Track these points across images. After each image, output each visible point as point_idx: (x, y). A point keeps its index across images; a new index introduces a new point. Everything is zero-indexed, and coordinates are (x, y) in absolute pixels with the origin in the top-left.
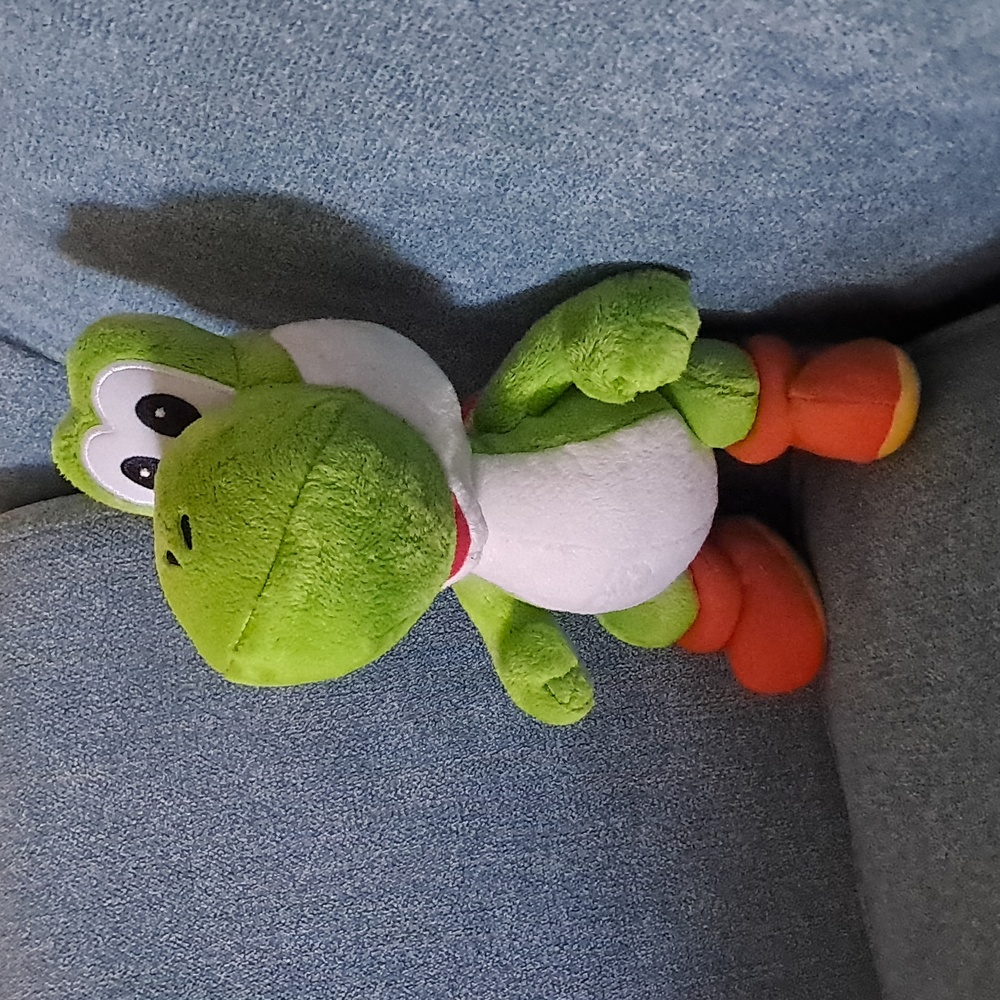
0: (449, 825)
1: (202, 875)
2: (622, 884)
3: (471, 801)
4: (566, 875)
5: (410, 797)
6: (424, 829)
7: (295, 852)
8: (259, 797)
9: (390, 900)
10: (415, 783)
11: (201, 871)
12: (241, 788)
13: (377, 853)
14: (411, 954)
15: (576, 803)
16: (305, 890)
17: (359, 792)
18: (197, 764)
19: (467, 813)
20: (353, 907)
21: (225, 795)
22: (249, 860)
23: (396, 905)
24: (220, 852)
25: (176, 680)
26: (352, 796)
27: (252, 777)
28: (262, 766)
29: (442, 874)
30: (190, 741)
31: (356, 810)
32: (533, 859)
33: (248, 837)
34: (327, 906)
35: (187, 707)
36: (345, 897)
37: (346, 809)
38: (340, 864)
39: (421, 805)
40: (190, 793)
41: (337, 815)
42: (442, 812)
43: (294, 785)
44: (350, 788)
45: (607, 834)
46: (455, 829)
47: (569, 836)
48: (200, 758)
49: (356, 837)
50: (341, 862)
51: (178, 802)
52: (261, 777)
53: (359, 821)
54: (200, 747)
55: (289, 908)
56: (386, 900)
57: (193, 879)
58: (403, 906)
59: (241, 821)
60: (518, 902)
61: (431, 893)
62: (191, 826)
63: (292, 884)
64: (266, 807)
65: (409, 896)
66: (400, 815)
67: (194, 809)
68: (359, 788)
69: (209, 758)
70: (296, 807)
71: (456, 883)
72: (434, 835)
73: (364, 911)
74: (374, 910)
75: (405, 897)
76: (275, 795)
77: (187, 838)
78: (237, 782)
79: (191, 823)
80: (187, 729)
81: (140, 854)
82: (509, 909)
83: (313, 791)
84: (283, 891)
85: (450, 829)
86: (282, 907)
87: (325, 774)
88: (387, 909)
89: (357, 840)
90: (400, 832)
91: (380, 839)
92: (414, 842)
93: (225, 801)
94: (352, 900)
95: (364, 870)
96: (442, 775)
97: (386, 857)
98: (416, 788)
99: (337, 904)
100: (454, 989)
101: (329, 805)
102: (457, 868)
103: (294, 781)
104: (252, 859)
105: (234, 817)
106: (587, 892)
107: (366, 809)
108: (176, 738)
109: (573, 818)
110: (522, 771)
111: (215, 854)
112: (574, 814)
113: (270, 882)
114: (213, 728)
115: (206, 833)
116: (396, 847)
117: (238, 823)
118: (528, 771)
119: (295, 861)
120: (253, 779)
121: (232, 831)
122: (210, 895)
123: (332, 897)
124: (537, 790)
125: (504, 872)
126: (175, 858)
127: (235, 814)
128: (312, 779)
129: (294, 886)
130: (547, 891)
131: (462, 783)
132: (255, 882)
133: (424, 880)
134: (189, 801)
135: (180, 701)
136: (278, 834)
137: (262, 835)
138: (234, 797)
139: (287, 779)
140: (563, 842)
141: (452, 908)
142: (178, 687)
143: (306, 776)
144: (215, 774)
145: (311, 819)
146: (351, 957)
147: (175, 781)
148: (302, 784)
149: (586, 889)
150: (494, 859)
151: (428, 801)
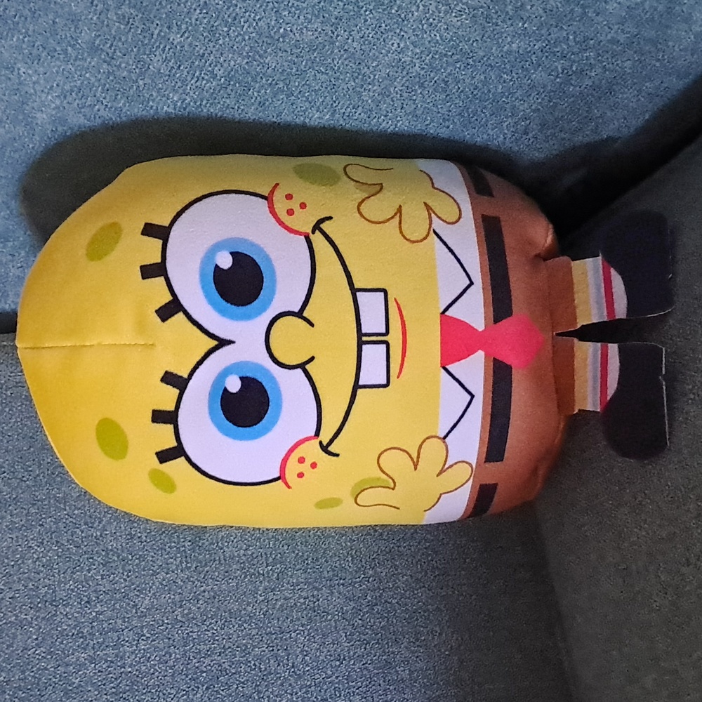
0: (257, 569)
1: (64, 603)
2: (386, 617)
3: (274, 552)
4: (345, 608)
5: (228, 548)
6: (239, 572)
7: (138, 587)
8: (112, 545)
9: (210, 624)
10: (232, 538)
11: (63, 601)
12: (98, 539)
13: (202, 589)
14: (226, 665)
15: (352, 556)
16: (146, 616)
17: (189, 544)
18: (64, 521)
19: (271, 560)
20: (182, 628)
21: (86, 544)
22: (101, 592)
23: (215, 628)
24: (79, 586)
25: (51, 460)
26: (184, 546)
27: (106, 531)
28: (115, 523)
29: (252, 605)
30: (60, 504)
31: (186, 557)
32: (320, 596)
33: (102, 575)
34: (162, 628)
35: (59, 479)
36: (176, 621)
37: (179, 555)
38: (172, 597)
39: (236, 554)
40: (57, 542)
41: (172, 560)
42: (252, 560)
43: (139, 537)
44: (182, 540)
45: (375, 580)
46: (261, 572)
47: (347, 580)
48: (67, 516)
49: (186, 576)
50: (174, 595)
51: (48, 548)
52: (113, 531)
53: (189, 565)
54: (67, 508)
55: (131, 629)
56: (208, 623)
57: (56, 606)
58: (221, 629)
59: (96, 563)
60: (309, 627)
61: (243, 619)
62: (57, 567)
63: (134, 611)
64: (117, 553)
65: (226, 621)
66: (220, 560)
67: (60, 554)
68: (190, 541)
69: (74, 517)
70: (140, 553)
71: (262, 612)
72: (245, 577)
73: (191, 632)
74: (198, 632)
75: (223, 622)
76: (124, 544)
77: (53, 576)
78: (95, 535)
79: (57, 564)
80: (58, 495)
81: (15, 586)
82: (302, 633)
83: (154, 542)
84: (128, 616)
85: (258, 572)
86: (127, 628)
87: (163, 530)
88: (209, 631)
89: (187, 578)
90: (219, 574)
91: (204, 578)
92: (230, 581)
93: (85, 549)
94: (181, 624)
95: (192, 601)
96: (253, 533)
97: (208, 592)
98: (233, 541)
99: (170, 626)
100: (259, 692)
101: (166, 553)
102: (262, 601)
103: (139, 535)
104: (104, 592)
105: (91, 560)
106: (360, 622)
107: (194, 556)
108: (49, 502)
109: (350, 567)
110: (312, 532)
111: (76, 587)
112: (350, 564)
113: (117, 609)
114: (78, 494)
115: (69, 571)
116: (217, 585)
117: (94, 565)
118: (317, 532)
119: (138, 593)
120: (107, 532)
121: (89, 571)
122: (70, 619)
123: (166, 621)
124: (323, 546)
125: (299, 604)
126: (43, 591)
127: (92, 558)
128: (153, 533)
129: (136, 613)
130: (330, 620)
131: (268, 539)
132: (106, 609)
133: (238, 609)
134: (56, 548)
135: (54, 474)
136: (126, 574)
137: (112, 574)
138: (92, 545)
139: (134, 533)
140: (343, 585)
141: (259, 631)
142: (53, 464)
143: (148, 531)
144: (78, 528)
145: (151, 563)
146: (179, 667)
147: (47, 533)
148: (146, 537)
149: (360, 619)
150: (291, 595)
151: (242, 552)
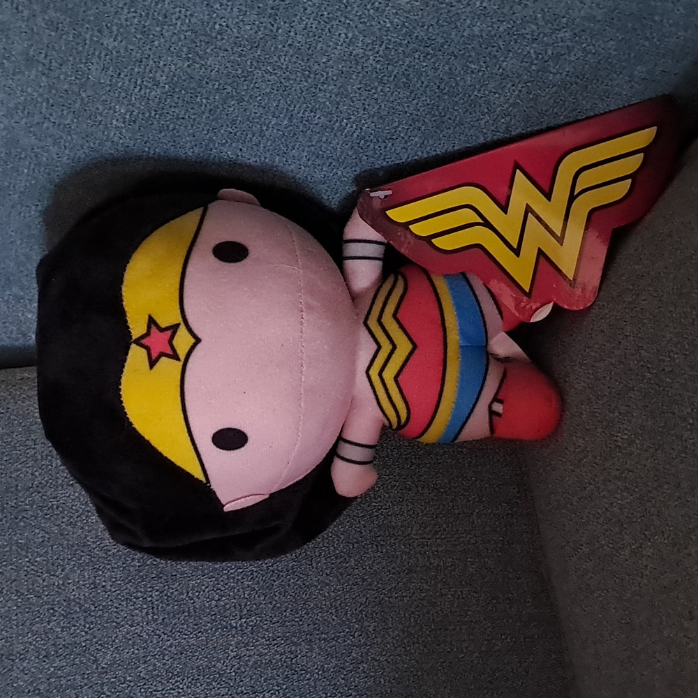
0: (229, 622)
1: (21, 657)
2: (372, 676)
3: (249, 603)
4: (326, 666)
5: (199, 598)
6: (209, 625)
7: (100, 640)
8: (75, 595)
9: (177, 682)
10: (203, 587)
11: (21, 655)
12: (60, 588)
13: (169, 643)
15: (336, 608)
16: (106, 672)
17: (157, 593)
18: (26, 568)
19: (245, 612)
20: (146, 687)
21: (46, 593)
22: (61, 646)
23: (181, 686)
24: (38, 639)
25: (15, 503)
26: (151, 596)
27: (69, 579)
28: (79, 571)
29: (222, 661)
30: (22, 550)
31: (153, 608)
32: (299, 652)
33: (63, 628)
34: (124, 686)
35: (22, 524)
36: (139, 678)
37: (145, 606)
38: (136, 652)
39: (207, 605)
40: (17, 591)
41: (137, 611)
42: (225, 612)
43: (104, 586)
44: (149, 590)
45: (361, 635)
46: (234, 625)
47: (329, 634)
48: (28, 564)
49: (152, 629)
50: (138, 649)
51: (7, 598)
52: (77, 580)
53: (155, 617)
54: (29, 555)
55: (91, 686)
56: (173, 681)
57: (13, 660)
58: (188, 687)
59: (57, 614)
60: (284, 687)
61: (212, 677)
62: (15, 618)
63: (95, 666)
64: (79, 603)
65: (193, 679)
66: (189, 612)
67: (19, 604)
68: (157, 591)
69: (36, 564)
70: (104, 604)
71: (233, 669)
72: (216, 631)
73: (155, 691)
74: (163, 690)
75: (189, 680)
76: (87, 594)
77: (11, 628)
78: (56, 584)
79: (16, 615)
80: (20, 541)
82: (277, 693)
83: (119, 592)
84: (88, 672)
85: (231, 625)
86: (86, 685)
87: (130, 578)
88: (174, 690)
89: (152, 631)
90: (188, 627)
91: (170, 632)
92: (200, 634)
93: (45, 598)
94: (144, 681)
95: (157, 656)
96: (227, 582)
97: (176, 646)
98: (204, 591)
99: (132, 684)
101: (132, 603)
102: (234, 657)
103: (104, 584)
104: (64, 645)
105: (51, 611)
106: (343, 682)
107: (162, 607)
108: (11, 548)
109: (334, 620)
110: (292, 580)
111: (34, 640)
112: (333, 617)
113: (77, 665)
114: (41, 540)
115: (28, 623)
116: (185, 639)
117: (54, 616)
118: (297, 581)
119: (99, 647)
120: (70, 581)
121: (49, 622)
122: (26, 674)
123: (128, 678)
124: (304, 596)
125: (274, 661)
127: (53, 609)
128: (119, 582)
129: (97, 668)
130: (308, 680)
131: (242, 588)
132: (64, 664)
133: (207, 666)
134: (16, 598)
135: (16, 519)
136: (87, 626)
137: (74, 626)
138: (53, 595)
139: (98, 581)
140: (324, 639)
141: (229, 690)
142: (16, 508)
143: (114, 580)
144: (39, 576)
145: (115, 614)
147: (6, 582)
148: (111, 586)
149: (343, 679)
150: (266, 651)
151: (214, 602)
